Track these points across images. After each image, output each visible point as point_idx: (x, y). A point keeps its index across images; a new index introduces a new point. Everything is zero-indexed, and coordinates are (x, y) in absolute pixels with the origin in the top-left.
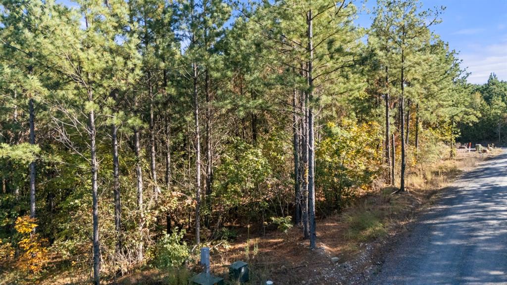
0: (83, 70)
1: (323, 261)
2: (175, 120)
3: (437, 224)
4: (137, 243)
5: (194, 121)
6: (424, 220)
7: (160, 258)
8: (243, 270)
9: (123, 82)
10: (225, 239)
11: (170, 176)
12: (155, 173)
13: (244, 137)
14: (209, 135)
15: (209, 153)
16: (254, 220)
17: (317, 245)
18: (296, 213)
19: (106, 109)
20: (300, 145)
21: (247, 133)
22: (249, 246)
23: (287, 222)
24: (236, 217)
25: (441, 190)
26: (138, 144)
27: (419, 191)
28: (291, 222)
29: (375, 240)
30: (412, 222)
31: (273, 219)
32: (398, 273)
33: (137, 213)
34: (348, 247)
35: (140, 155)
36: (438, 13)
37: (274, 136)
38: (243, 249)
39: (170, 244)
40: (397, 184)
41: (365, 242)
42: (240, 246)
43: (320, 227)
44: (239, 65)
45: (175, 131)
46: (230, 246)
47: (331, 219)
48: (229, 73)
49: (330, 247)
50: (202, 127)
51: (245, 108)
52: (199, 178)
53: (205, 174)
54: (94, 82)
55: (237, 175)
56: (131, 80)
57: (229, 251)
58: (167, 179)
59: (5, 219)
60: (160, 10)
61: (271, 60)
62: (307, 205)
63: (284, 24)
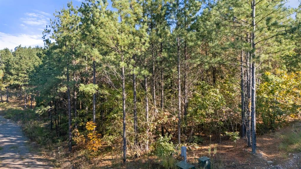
0: (119, 44)
1: (261, 162)
2: (166, 71)
4: (146, 140)
5: (177, 72)
7: (158, 150)
8: (207, 162)
9: (139, 50)
10: (196, 143)
11: (163, 103)
12: (155, 101)
13: (207, 82)
14: (186, 80)
15: (186, 91)
16: (213, 133)
17: (257, 152)
18: (242, 130)
19: (130, 66)
20: (245, 86)
21: (209, 79)
22: (211, 148)
23: (236, 135)
24: (202, 130)
26: (146, 85)
28: (239, 136)
31: (227, 133)
33: (146, 123)
34: (280, 155)
35: (147, 91)
37: (227, 80)
38: (207, 150)
39: (164, 142)
41: (293, 152)
42: (205, 147)
44: (205, 37)
45: (166, 77)
46: (199, 147)
47: (267, 135)
48: (199, 43)
49: (266, 154)
50: (182, 75)
51: (209, 63)
52: (180, 105)
53: (183, 103)
54: (124, 51)
55: (203, 104)
56: (143, 49)
57: (198, 150)
58: (161, 105)
59: (81, 122)
60: (160, 8)
61: (227, 33)
62: (250, 126)
63: (235, 10)
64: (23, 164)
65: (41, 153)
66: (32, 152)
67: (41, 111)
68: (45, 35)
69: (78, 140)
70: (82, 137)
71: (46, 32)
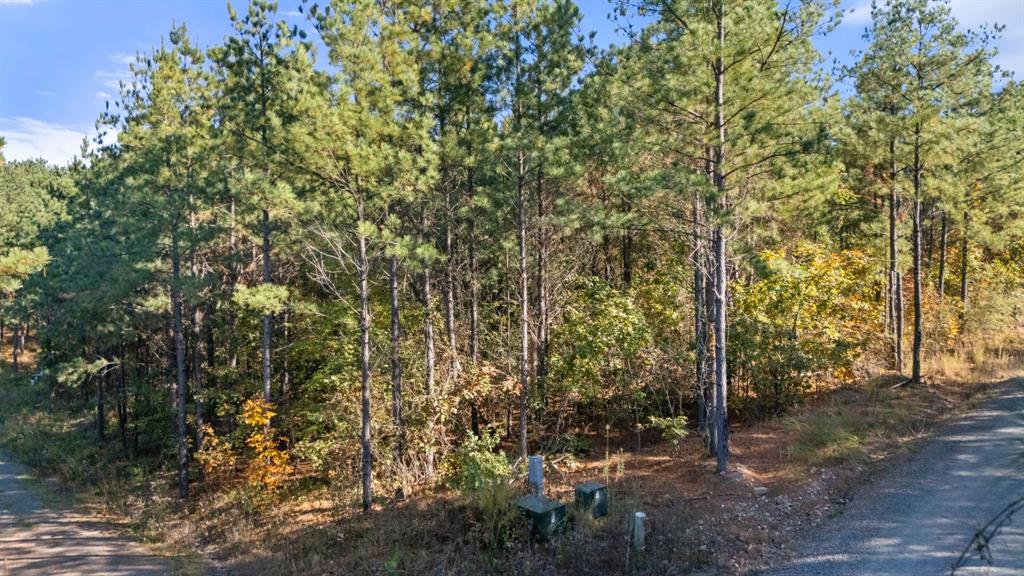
0: (353, 171)
1: (742, 491)
2: (484, 246)
3: (970, 441)
4: (427, 447)
5: (517, 248)
6: (947, 434)
7: (462, 472)
8: (597, 496)
9: (410, 189)
10: (570, 452)
11: (476, 344)
12: (453, 336)
13: (607, 278)
14: (543, 272)
15: (543, 304)
16: (619, 424)
17: (730, 467)
18: (694, 410)
19: (386, 233)
20: (705, 295)
21: (612, 269)
22: (613, 464)
23: (678, 425)
24: (591, 419)
25: (1001, 383)
26: (428, 288)
27: (954, 383)
28: (687, 427)
29: (841, 463)
30: (922, 438)
31: (653, 419)
32: (872, 517)
33: (427, 400)
34: (787, 473)
35: (431, 305)
36: (987, 37)
37: (664, 274)
38: (601, 470)
39: (479, 451)
40: (907, 371)
41: (821, 465)
42: (595, 464)
43: (741, 439)
44: (595, 153)
45: (486, 265)
46: (578, 464)
47: (763, 427)
48: (578, 168)
49: (756, 472)
50: (531, 259)
51: (604, 228)
52: (526, 345)
53: (535, 338)
54: (367, 190)
55: (590, 344)
56: (421, 186)
57: (577, 472)
58: (472, 347)
59: (222, 405)
60: (468, 67)
61: (651, 146)
62: (715, 398)
63: (672, 81)
64: (34, 538)
65: (87, 508)
66: (55, 507)
67: (75, 377)
68: (102, 133)
69: (212, 461)
70: (225, 450)
71: (105, 123)
